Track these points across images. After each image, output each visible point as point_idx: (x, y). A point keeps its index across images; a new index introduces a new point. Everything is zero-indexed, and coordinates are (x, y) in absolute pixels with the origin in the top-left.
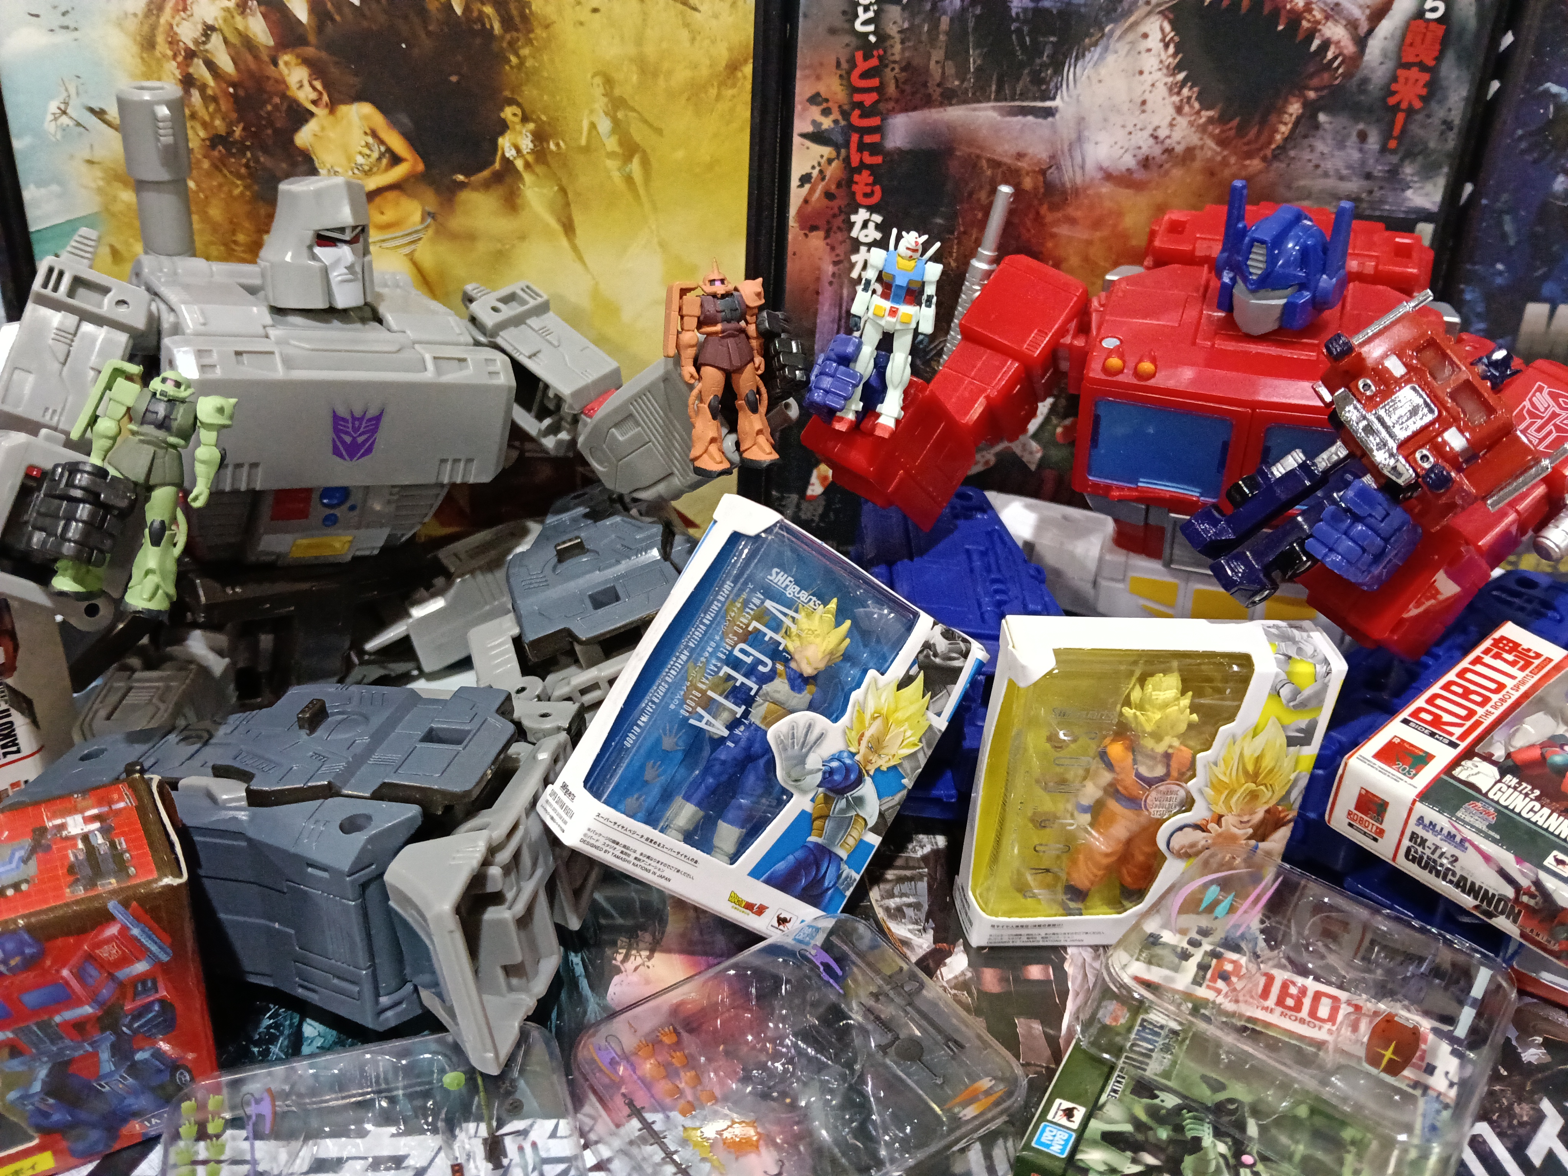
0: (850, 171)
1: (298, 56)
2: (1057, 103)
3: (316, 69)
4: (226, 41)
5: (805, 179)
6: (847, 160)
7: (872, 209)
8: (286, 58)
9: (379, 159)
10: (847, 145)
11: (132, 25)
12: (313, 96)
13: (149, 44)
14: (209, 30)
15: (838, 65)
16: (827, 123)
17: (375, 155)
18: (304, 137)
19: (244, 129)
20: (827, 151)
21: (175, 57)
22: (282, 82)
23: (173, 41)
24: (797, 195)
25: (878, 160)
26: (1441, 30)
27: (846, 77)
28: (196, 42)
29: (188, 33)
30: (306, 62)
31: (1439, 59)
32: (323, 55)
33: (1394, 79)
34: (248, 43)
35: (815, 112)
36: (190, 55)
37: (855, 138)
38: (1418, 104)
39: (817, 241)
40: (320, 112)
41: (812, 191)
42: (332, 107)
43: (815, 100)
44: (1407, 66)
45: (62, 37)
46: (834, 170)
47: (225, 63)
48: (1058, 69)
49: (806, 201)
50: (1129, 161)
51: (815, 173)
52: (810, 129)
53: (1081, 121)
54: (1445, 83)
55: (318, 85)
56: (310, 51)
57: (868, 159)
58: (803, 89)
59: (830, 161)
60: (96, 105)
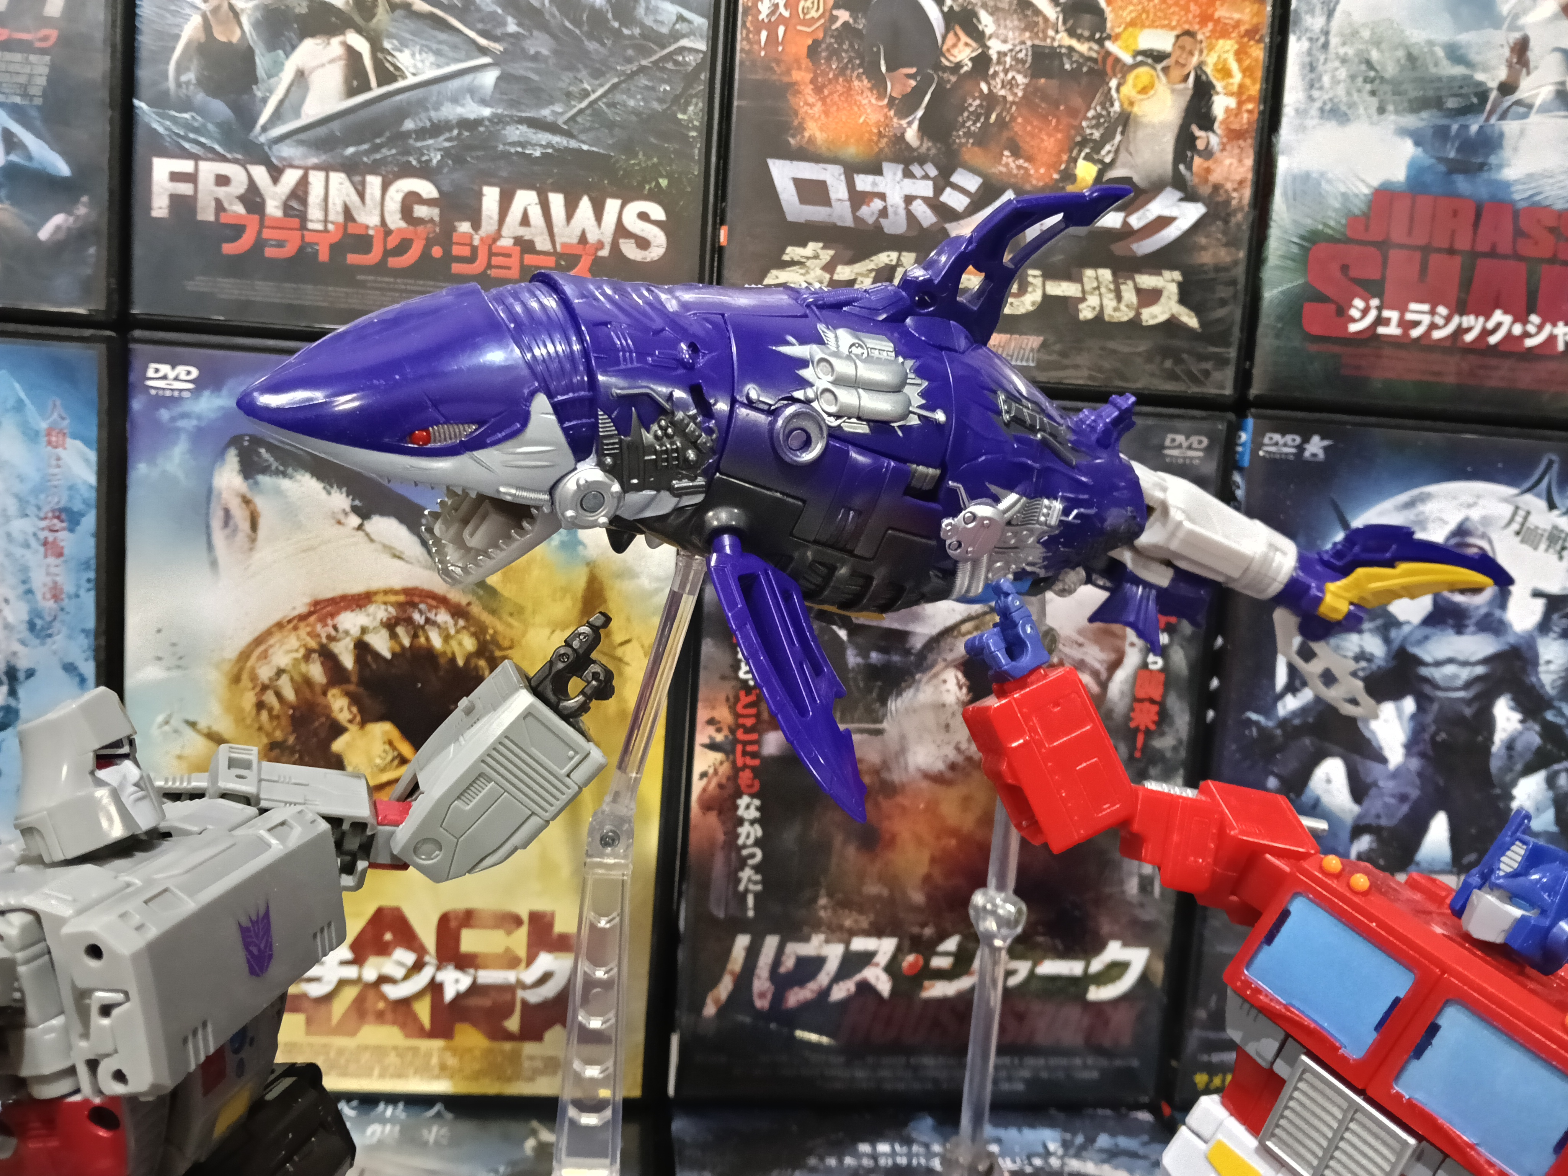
0: (736, 770)
1: (342, 691)
2: (885, 725)
3: (354, 699)
4: (292, 679)
5: (704, 775)
6: (734, 763)
7: (753, 796)
8: (333, 692)
9: (392, 760)
10: (733, 751)
11: (227, 667)
12: (349, 717)
13: (236, 679)
14: (280, 672)
15: (727, 699)
16: (719, 738)
17: (390, 758)
18: (338, 746)
19: (296, 738)
20: (719, 756)
21: (253, 688)
22: (328, 707)
23: (254, 678)
24: (697, 786)
25: (756, 762)
26: (1162, 677)
27: (732, 708)
28: (270, 679)
29: (265, 673)
30: (348, 694)
31: (1164, 696)
32: (361, 690)
33: (1132, 709)
34: (308, 682)
35: (711, 730)
36: (265, 688)
37: (739, 748)
38: (1152, 727)
39: (712, 818)
40: (353, 728)
41: (709, 783)
42: (363, 724)
43: (711, 722)
44: (1140, 701)
45: (175, 673)
46: (725, 769)
47: (290, 694)
48: (884, 702)
49: (704, 790)
50: (939, 766)
51: (711, 771)
52: (707, 741)
53: (903, 737)
54: (1170, 712)
55: (355, 709)
56: (352, 687)
57: (750, 762)
58: (702, 715)
59: (721, 763)
60: (192, 718)
